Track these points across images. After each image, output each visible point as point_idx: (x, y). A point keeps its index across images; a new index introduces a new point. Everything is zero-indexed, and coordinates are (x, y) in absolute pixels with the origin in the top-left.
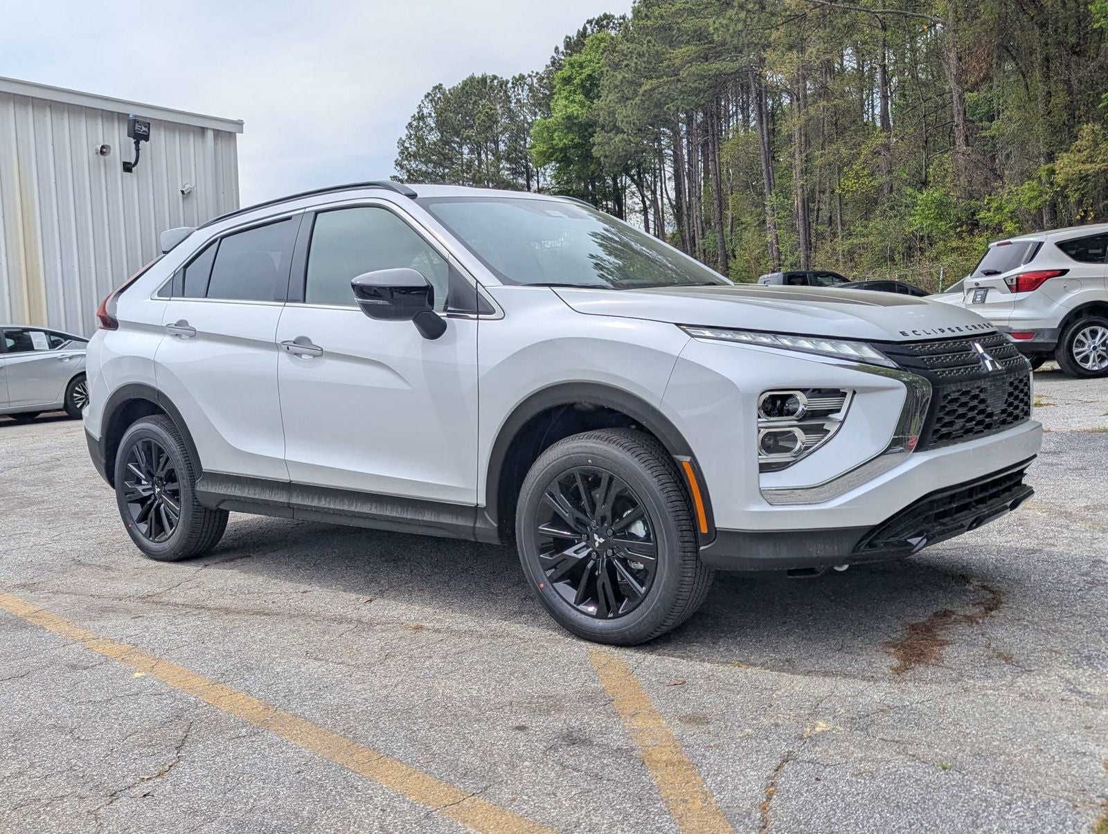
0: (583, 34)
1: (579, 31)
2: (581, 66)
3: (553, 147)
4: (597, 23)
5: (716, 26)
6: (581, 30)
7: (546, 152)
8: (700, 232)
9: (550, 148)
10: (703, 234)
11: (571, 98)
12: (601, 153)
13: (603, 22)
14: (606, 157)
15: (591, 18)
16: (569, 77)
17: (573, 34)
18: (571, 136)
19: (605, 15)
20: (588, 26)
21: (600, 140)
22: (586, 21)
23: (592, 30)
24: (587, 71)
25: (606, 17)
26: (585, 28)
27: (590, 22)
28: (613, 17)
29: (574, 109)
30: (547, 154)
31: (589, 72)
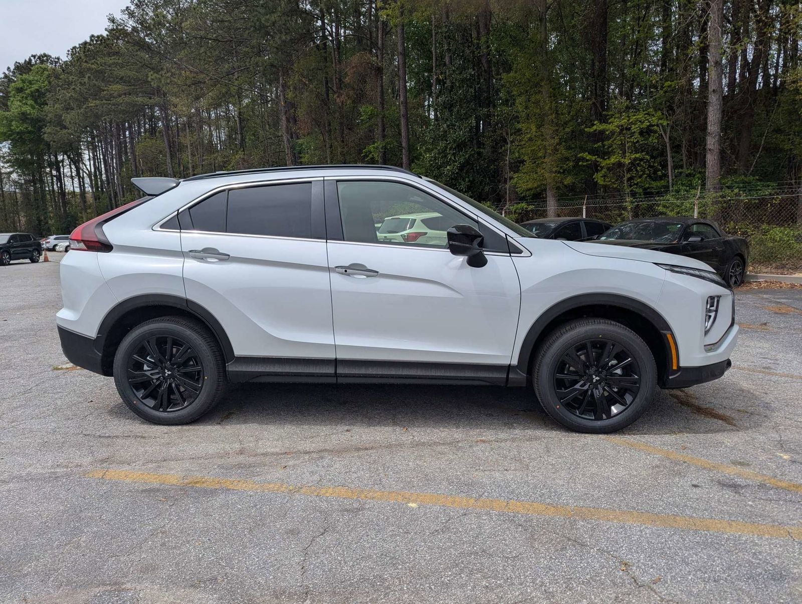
0: (28, 63)
1: (26, 61)
2: (30, 82)
3: (11, 130)
4: (39, 58)
5: (152, 77)
6: (27, 60)
7: (6, 133)
8: (121, 193)
9: (9, 131)
10: (123, 194)
11: (24, 102)
12: (51, 139)
13: (44, 58)
14: (54, 142)
15: (34, 54)
16: (21, 88)
17: (22, 61)
18: (25, 125)
19: (44, 54)
20: (32, 58)
21: (49, 130)
22: (30, 55)
23: (36, 62)
24: (35, 87)
25: (45, 55)
26: (30, 60)
27: (34, 56)
28: (50, 56)
29: (27, 109)
30: (7, 134)
31: (37, 88)
